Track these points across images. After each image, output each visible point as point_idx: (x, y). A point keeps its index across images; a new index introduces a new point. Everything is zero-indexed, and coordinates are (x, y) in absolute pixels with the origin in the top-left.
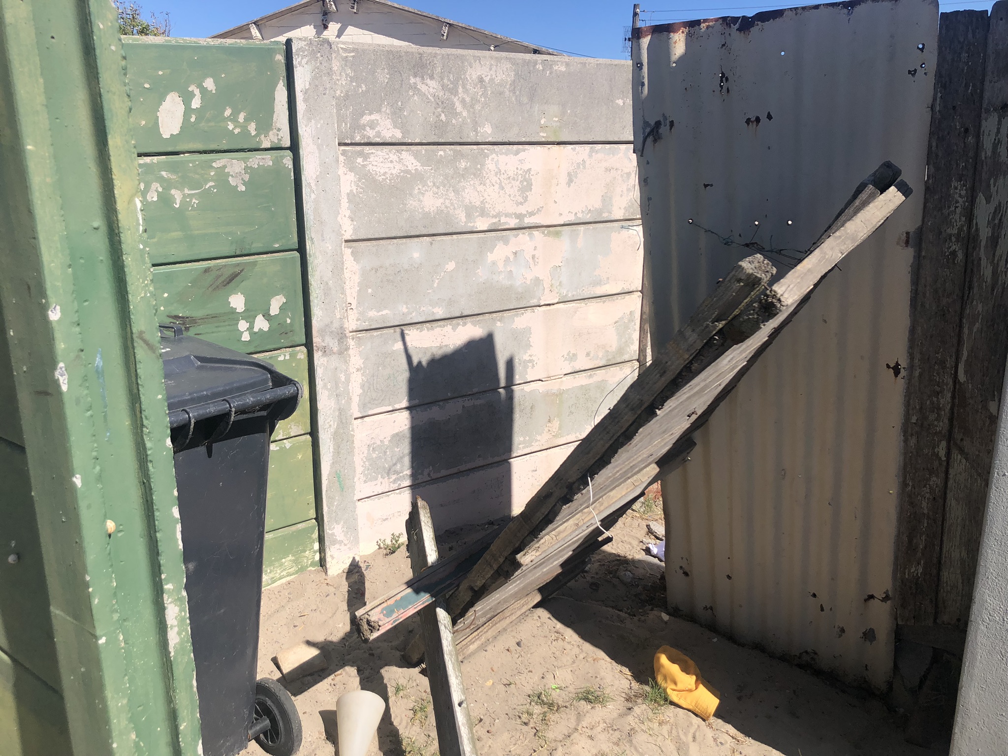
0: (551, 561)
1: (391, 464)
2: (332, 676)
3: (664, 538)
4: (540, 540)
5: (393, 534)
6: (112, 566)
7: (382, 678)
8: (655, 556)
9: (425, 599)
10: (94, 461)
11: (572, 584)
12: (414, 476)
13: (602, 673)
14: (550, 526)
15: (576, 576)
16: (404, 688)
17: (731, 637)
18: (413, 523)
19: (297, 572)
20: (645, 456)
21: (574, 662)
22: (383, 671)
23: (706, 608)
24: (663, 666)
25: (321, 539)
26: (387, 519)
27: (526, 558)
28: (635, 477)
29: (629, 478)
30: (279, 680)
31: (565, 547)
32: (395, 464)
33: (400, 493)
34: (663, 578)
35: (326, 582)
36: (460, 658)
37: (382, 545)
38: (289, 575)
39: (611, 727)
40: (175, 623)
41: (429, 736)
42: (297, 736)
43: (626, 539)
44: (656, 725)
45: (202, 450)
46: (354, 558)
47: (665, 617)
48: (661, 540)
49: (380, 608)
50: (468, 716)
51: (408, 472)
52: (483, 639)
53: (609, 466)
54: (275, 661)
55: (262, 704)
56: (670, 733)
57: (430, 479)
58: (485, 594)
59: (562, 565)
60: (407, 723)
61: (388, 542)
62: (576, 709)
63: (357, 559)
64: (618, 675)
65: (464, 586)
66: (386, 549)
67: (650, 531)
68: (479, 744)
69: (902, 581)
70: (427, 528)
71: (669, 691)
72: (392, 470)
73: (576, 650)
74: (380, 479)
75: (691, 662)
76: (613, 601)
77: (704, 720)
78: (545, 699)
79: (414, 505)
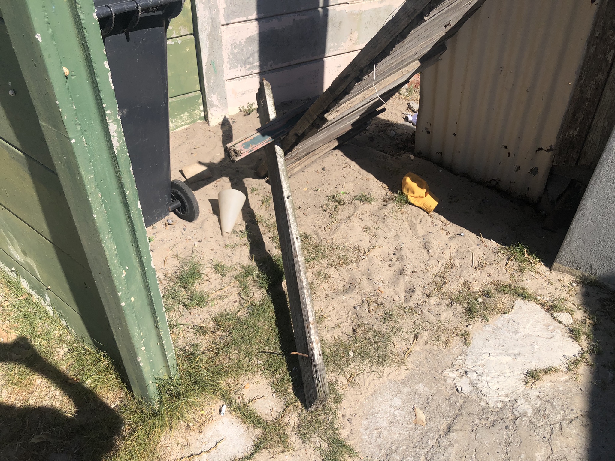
0: (346, 121)
1: (246, 58)
2: (215, 182)
3: (417, 112)
4: (339, 106)
5: (248, 103)
6: (71, 96)
7: (244, 184)
8: (410, 122)
9: (268, 140)
10: (47, 25)
11: (357, 137)
12: (261, 66)
13: (371, 186)
14: (347, 96)
15: (360, 132)
16: (256, 190)
17: (450, 169)
18: (261, 95)
19: (191, 123)
20: (412, 53)
21: (355, 180)
22: (244, 180)
23: (438, 153)
24: (407, 184)
25: (204, 103)
26: (244, 93)
27: (331, 117)
28: (404, 69)
29: (400, 69)
30: (184, 182)
31: (355, 113)
32: (249, 58)
33: (252, 77)
34: (414, 134)
35: (209, 129)
36: (289, 175)
37: (242, 110)
38: (186, 124)
39: (373, 214)
40: (115, 135)
41: (271, 214)
42: (196, 211)
43: (394, 111)
44: (399, 215)
45: (122, 36)
46: (225, 116)
47: (412, 157)
48: (416, 112)
49: (241, 143)
50: (293, 204)
51: (257, 64)
52: (303, 165)
53: (389, 57)
54: (181, 172)
55: (175, 193)
56: (407, 218)
57: (271, 69)
58: (304, 139)
59: (353, 125)
60: (259, 208)
61: (246, 108)
62: (354, 204)
63: (227, 117)
64: (380, 188)
65: (292, 132)
66: (244, 112)
67: (409, 107)
68: (298, 220)
69: (562, 140)
70: (269, 98)
71: (409, 197)
72: (247, 62)
73: (357, 174)
74: (239, 67)
75: (424, 182)
76: (382, 148)
77: (428, 213)
78: (337, 199)
79: (261, 84)
